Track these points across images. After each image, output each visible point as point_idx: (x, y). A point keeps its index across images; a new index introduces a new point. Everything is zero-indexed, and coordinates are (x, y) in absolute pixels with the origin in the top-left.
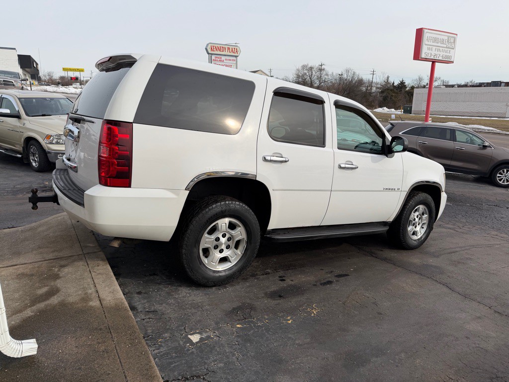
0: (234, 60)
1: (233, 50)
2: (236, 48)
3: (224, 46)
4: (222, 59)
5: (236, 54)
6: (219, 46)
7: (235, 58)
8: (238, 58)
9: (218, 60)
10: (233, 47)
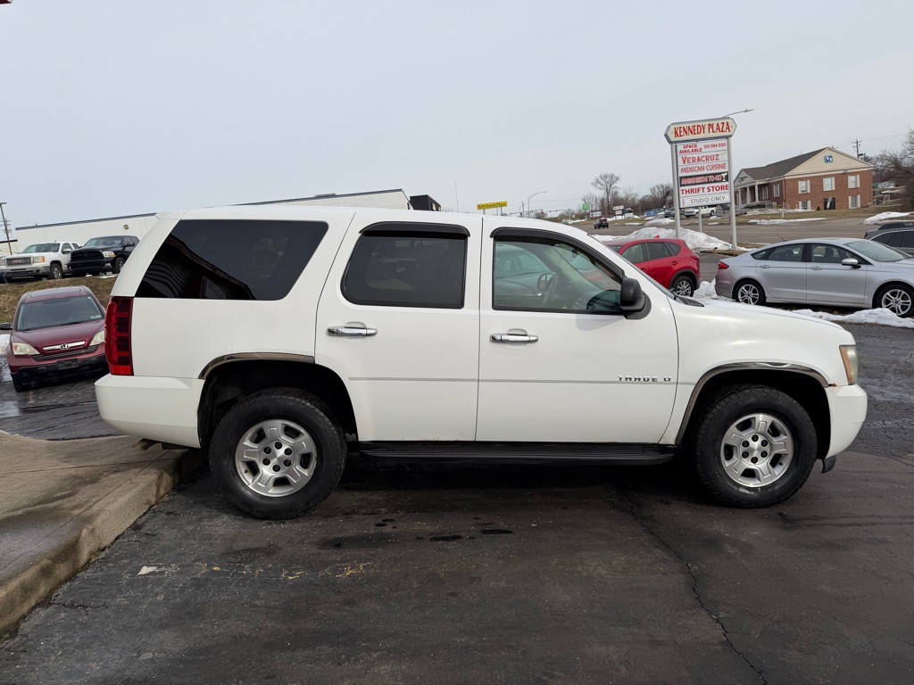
0: (723, 145)
1: (721, 126)
2: (725, 121)
3: (700, 124)
4: (699, 148)
5: (727, 133)
6: (690, 125)
7: (725, 141)
8: (732, 139)
9: (690, 149)
10: (720, 122)
